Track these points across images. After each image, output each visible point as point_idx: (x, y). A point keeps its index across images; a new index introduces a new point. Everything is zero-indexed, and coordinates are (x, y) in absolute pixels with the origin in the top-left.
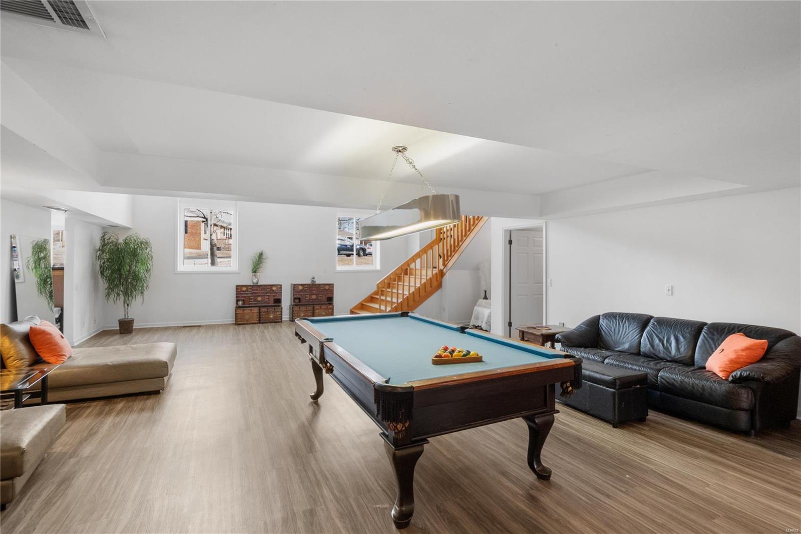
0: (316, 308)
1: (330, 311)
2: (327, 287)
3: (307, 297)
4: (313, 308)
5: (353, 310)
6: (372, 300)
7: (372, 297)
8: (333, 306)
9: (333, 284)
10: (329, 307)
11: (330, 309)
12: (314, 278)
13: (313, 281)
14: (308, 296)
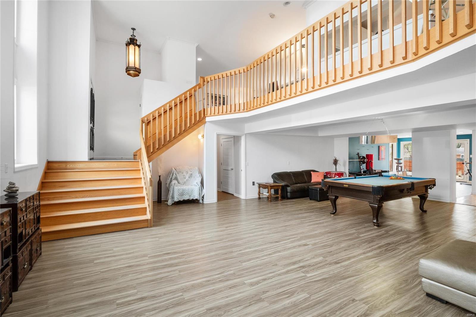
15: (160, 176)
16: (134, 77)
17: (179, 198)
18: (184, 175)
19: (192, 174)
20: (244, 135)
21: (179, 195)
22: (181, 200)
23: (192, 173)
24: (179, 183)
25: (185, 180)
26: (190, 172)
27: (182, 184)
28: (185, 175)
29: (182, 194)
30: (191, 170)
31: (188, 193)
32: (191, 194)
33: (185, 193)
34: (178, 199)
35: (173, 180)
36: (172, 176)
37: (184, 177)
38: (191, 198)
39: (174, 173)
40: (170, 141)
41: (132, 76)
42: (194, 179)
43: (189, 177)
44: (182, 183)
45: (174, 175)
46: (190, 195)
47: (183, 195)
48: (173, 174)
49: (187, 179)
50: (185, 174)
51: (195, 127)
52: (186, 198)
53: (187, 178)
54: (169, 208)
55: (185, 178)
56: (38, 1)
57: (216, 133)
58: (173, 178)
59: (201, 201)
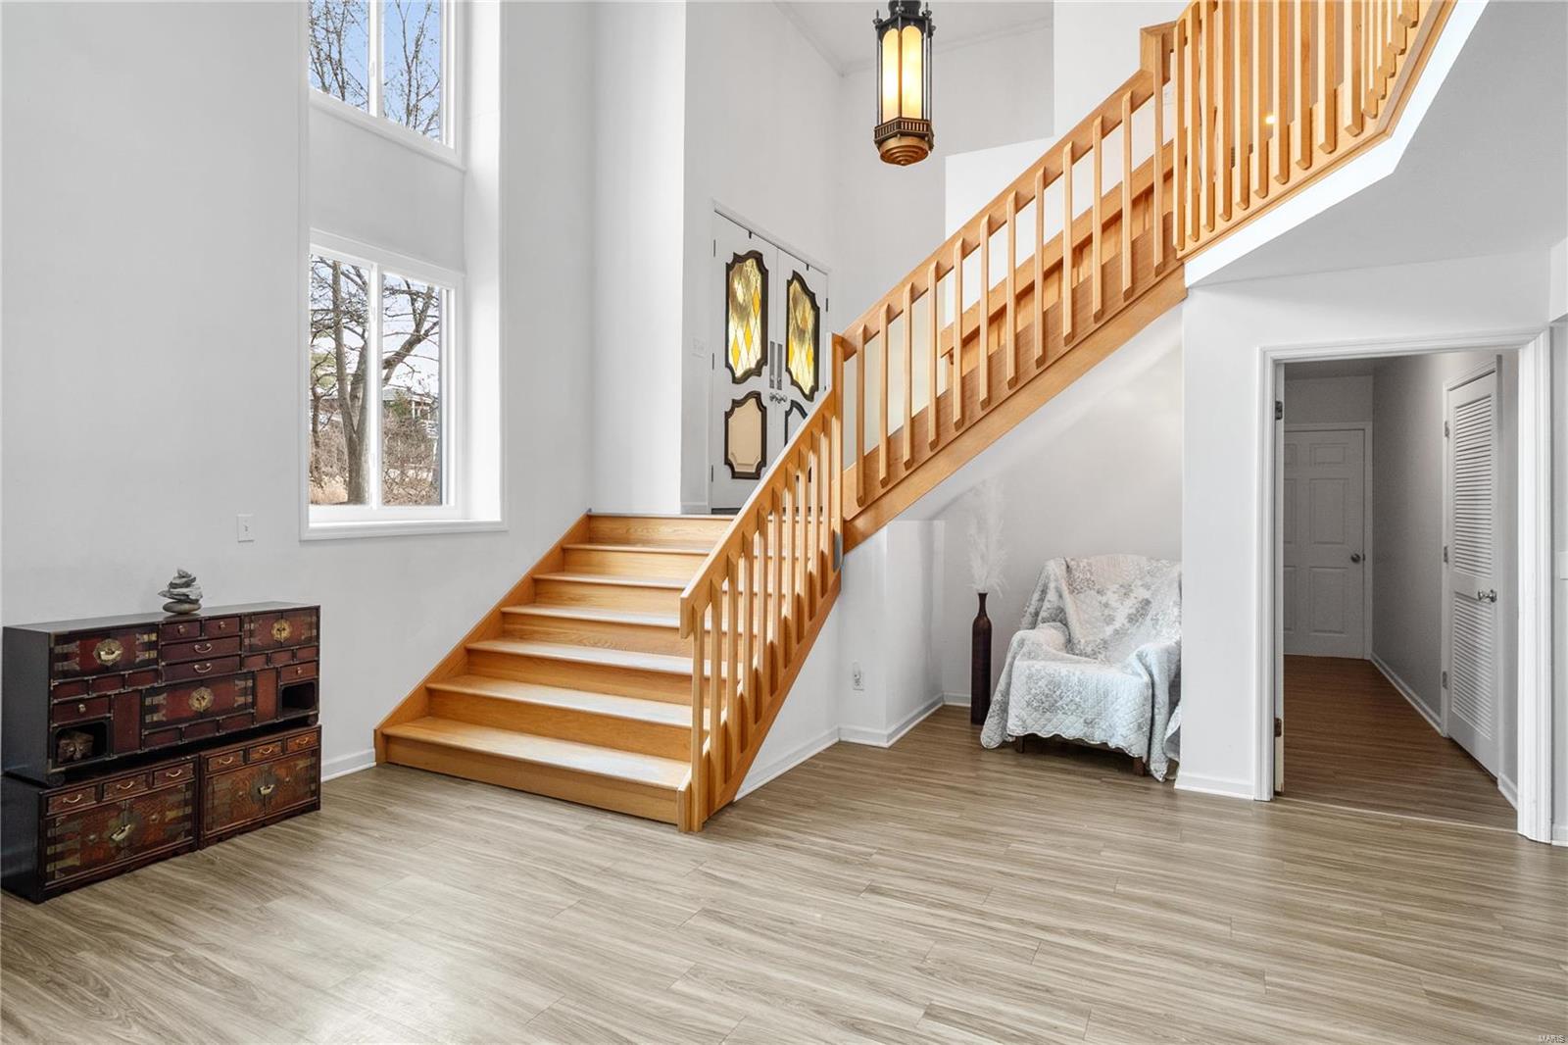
0: (213, 766)
1: (302, 764)
2: (283, 632)
3: (155, 709)
4: (200, 768)
5: (392, 731)
6: (470, 663)
7: (470, 652)
8: (319, 730)
9: (317, 609)
10: (292, 745)
11: (301, 753)
12: (189, 583)
13: (185, 599)
14: (160, 699)
15: (983, 597)
16: (908, 162)
17: (1029, 722)
18: (1106, 605)
19: (1147, 602)
20: (1535, 334)
21: (1029, 704)
22: (1043, 734)
23: (1147, 595)
24: (1069, 644)
25: (1109, 630)
26: (1141, 590)
27: (1089, 650)
28: (1113, 604)
29: (1048, 704)
30: (1148, 579)
31: (1078, 706)
32: (1099, 714)
33: (1066, 700)
34: (1025, 727)
35: (1044, 621)
36: (1042, 600)
37: (1106, 612)
38: (1097, 738)
39: (1052, 585)
40: (967, 424)
41: (899, 163)
42: (1154, 632)
43: (1132, 619)
44: (1087, 643)
45: (1051, 595)
46: (1090, 718)
47: (1052, 708)
48: (1044, 592)
49: (1117, 625)
50: (1111, 597)
51: (1110, 331)
52: (1071, 729)
53: (1121, 620)
54: (984, 756)
55: (1110, 620)
56: (503, 5)
57: (1264, 353)
58: (1043, 614)
59: (1158, 768)
